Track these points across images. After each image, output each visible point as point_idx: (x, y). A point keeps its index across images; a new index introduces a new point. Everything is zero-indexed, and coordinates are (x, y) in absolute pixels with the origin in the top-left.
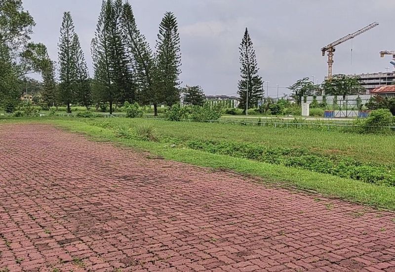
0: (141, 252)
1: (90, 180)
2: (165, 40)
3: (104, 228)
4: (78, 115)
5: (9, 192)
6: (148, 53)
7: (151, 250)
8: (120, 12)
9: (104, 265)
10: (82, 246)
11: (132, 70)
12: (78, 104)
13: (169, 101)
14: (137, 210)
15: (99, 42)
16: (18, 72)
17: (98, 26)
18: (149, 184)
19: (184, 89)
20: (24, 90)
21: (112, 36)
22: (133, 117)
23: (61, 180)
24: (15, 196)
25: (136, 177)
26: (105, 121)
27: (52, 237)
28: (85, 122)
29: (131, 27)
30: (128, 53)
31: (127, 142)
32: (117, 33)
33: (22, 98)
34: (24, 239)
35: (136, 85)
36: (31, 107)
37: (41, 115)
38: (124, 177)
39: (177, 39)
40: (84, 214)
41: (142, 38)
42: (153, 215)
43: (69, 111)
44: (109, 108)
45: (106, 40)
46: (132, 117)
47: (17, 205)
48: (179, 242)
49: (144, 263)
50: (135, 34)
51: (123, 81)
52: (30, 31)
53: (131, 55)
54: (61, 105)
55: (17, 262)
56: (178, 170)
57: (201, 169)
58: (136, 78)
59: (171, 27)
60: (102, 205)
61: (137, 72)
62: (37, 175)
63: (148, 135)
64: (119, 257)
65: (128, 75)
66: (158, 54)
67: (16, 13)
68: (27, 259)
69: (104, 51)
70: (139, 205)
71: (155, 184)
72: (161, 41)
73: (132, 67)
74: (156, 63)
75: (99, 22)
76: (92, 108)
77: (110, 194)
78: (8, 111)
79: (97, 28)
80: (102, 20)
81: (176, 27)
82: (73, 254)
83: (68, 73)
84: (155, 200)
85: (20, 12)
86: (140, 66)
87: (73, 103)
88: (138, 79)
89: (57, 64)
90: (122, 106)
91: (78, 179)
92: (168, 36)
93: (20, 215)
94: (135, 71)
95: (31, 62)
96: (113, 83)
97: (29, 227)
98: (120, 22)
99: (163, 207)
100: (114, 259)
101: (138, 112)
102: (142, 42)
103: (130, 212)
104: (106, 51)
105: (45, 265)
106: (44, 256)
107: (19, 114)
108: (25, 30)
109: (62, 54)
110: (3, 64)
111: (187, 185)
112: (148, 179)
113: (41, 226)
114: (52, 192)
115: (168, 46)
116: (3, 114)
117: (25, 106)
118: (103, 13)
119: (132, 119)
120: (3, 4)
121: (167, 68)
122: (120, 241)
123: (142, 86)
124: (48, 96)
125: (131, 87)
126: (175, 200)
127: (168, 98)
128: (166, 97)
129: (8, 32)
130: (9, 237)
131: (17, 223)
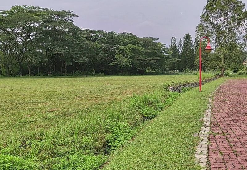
5: (234, 113)
16: (242, 48)
20: (245, 58)
24: (237, 115)
33: (243, 63)
34: (240, 131)
47: (238, 119)
55: (237, 139)
67: (242, 13)
68: (242, 138)
78: (234, 72)
85: (244, 11)
93: (239, 122)
97: (244, 128)
107: (241, 73)
110: (232, 44)
116: (231, 74)
117: (245, 68)
120: (234, 9)
129: (236, 25)
130: (234, 130)
131: (238, 126)
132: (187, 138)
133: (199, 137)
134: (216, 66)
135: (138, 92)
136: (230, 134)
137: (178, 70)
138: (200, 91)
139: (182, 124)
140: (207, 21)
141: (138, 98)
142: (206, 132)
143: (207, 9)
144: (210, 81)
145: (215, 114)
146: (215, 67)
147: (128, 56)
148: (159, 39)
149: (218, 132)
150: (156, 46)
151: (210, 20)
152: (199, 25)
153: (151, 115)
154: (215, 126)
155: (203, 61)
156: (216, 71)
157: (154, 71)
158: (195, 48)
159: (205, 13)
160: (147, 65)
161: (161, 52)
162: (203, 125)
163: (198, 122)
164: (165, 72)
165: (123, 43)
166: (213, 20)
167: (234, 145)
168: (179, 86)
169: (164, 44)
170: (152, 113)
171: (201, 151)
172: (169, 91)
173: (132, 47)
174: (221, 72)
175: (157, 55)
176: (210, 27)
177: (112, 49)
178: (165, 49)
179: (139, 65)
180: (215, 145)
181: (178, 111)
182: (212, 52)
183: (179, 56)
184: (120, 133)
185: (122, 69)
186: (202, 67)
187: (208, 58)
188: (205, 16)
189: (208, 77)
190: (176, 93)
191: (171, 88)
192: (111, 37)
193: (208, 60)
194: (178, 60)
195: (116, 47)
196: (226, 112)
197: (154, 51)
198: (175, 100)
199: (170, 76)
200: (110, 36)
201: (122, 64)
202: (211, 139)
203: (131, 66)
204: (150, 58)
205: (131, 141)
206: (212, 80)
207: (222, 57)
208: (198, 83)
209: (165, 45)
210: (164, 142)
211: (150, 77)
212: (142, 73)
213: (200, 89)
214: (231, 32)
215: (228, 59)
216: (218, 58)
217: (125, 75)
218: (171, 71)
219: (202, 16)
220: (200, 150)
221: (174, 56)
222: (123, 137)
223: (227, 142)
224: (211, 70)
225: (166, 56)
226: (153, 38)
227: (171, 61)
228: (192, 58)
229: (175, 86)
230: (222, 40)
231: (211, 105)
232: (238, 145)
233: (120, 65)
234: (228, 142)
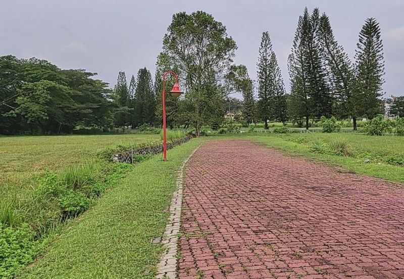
0: (318, 244)
1: (282, 189)
2: (366, 49)
3: (290, 225)
4: (275, 131)
5: (217, 195)
6: (346, 64)
7: (326, 244)
8: (317, 25)
9: (287, 249)
10: (271, 236)
11: (330, 83)
12: (275, 120)
13: (370, 113)
14: (320, 215)
15: (296, 57)
16: (223, 93)
17: (294, 42)
18: (335, 194)
19: (388, 99)
20: (227, 109)
21: (308, 51)
22: (330, 132)
23: (257, 187)
24: (222, 197)
25: (324, 189)
26: (301, 136)
27: (249, 228)
28: (281, 138)
29: (328, 39)
30: (325, 66)
31: (320, 157)
32: (313, 47)
33: (226, 117)
34: (228, 226)
35: (334, 99)
36: (233, 125)
37: (241, 132)
38: (313, 188)
39: (380, 46)
40: (274, 214)
41: (340, 49)
42: (334, 220)
43: (267, 127)
44: (305, 123)
45: (302, 56)
46: (328, 132)
47: (223, 204)
48: (353, 241)
49: (319, 252)
50: (332, 45)
51: (320, 95)
52: (233, 55)
53: (328, 68)
54: (259, 122)
55: (225, 241)
56: (368, 184)
57: (394, 184)
58: (334, 91)
59: (372, 34)
60: (290, 208)
61: (334, 85)
62: (238, 183)
63: (342, 150)
64: (299, 246)
65: (325, 89)
66: (358, 64)
67: (222, 40)
68: (231, 239)
69: (300, 67)
70: (323, 211)
71: (342, 195)
72: (361, 51)
73: (329, 80)
74: (355, 74)
75: (295, 38)
76: (289, 124)
77: (298, 200)
78: (214, 129)
79: (294, 44)
80: (299, 35)
81: (379, 33)
82: (264, 240)
83: (266, 91)
84: (338, 208)
85: (224, 38)
86: (338, 78)
87: (270, 120)
88: (335, 92)
89: (256, 82)
90: (319, 121)
91: (271, 188)
92: (369, 44)
93: (225, 211)
94: (332, 84)
95: (234, 82)
96: (309, 98)
97: (232, 220)
98: (317, 35)
99: (345, 214)
100: (295, 246)
101: (335, 127)
102: (340, 54)
103: (313, 215)
104: (303, 66)
105: (244, 244)
106: (243, 239)
107: (223, 131)
108: (229, 54)
109: (260, 72)
110: (210, 86)
111: (373, 197)
112: (335, 191)
113: (241, 220)
114: (249, 196)
115: (369, 55)
116: (209, 132)
117: (228, 124)
118: (300, 28)
119: (329, 134)
120: (211, 33)
121: (367, 78)
122: (302, 235)
123: (340, 100)
124: (247, 114)
125: (328, 101)
126: (358, 209)
127: (369, 111)
128: (367, 110)
129: (215, 57)
130: (218, 224)
131: (224, 216)
132: (141, 249)
133: (163, 245)
134: (188, 120)
135: (56, 165)
136: (213, 234)
137: (129, 127)
138: (164, 160)
139: (134, 222)
140: (174, 49)
141: (53, 177)
142: (175, 232)
143: (172, 31)
144: (179, 144)
145: (189, 198)
146: (186, 122)
147: (41, 100)
148: (96, 74)
149: (193, 232)
150: (92, 84)
151: (177, 48)
152: (161, 54)
153: (78, 208)
154: (188, 220)
155: (169, 112)
156: (188, 127)
157: (90, 128)
158: (156, 91)
159: (169, 37)
160: (78, 116)
161: (101, 96)
162: (170, 221)
163: (161, 214)
164: (109, 129)
165: (32, 77)
166: (181, 47)
167: (220, 255)
168: (130, 153)
169: (106, 82)
170: (81, 204)
171: (166, 273)
172: (114, 161)
173: (48, 85)
174: (195, 129)
175: (94, 101)
176: (178, 58)
177: (11, 88)
178: (108, 91)
179: (62, 117)
180: (190, 258)
181: (127, 197)
182: (182, 98)
183: (132, 103)
184: (9, 250)
185: (29, 124)
186: (166, 122)
187: (177, 108)
188: (170, 40)
189: (177, 137)
190: (125, 164)
191: (117, 156)
192: (8, 65)
193: (176, 111)
194: (130, 109)
195: (18, 83)
196: (205, 193)
197: (90, 93)
198: (123, 178)
199: (117, 136)
200: (5, 62)
201: (29, 115)
202: (182, 247)
203: (48, 118)
204: (83, 106)
205: (31, 267)
206: (182, 142)
207: (196, 105)
208: (161, 147)
209: (107, 84)
210: (98, 262)
211: (82, 139)
212: (67, 130)
213: (165, 157)
214: (208, 68)
215: (205, 109)
216: (190, 108)
217: (37, 135)
218: (118, 127)
219: (166, 40)
220: (164, 271)
221: (123, 103)
222: (15, 259)
223: (208, 250)
224: (180, 126)
225: (110, 102)
226: (86, 72)
227: (118, 111)
228: (152, 107)
229: (123, 153)
230: (195, 80)
231: (182, 182)
232: (227, 253)
233: (26, 117)
234: (211, 249)
